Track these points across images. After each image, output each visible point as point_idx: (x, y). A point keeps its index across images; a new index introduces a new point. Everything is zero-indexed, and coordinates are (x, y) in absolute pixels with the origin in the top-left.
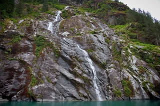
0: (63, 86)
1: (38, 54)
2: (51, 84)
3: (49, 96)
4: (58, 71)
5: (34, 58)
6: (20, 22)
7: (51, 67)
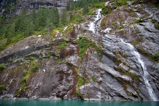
0: (109, 85)
1: (83, 55)
2: (97, 83)
3: (95, 95)
4: (102, 70)
5: (79, 60)
6: (65, 30)
7: (96, 66)
